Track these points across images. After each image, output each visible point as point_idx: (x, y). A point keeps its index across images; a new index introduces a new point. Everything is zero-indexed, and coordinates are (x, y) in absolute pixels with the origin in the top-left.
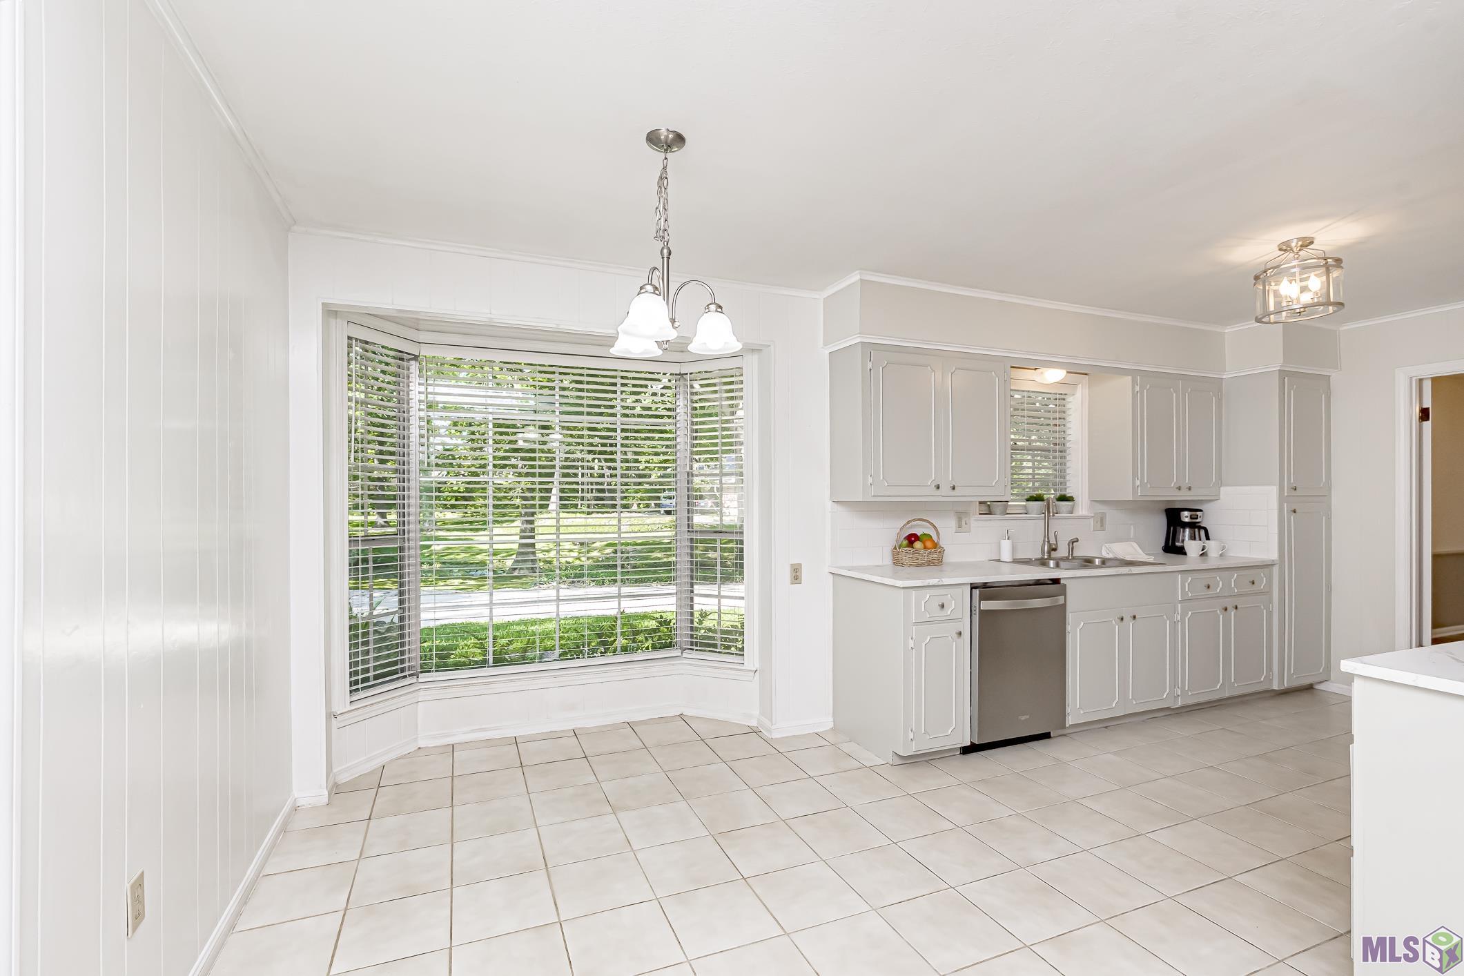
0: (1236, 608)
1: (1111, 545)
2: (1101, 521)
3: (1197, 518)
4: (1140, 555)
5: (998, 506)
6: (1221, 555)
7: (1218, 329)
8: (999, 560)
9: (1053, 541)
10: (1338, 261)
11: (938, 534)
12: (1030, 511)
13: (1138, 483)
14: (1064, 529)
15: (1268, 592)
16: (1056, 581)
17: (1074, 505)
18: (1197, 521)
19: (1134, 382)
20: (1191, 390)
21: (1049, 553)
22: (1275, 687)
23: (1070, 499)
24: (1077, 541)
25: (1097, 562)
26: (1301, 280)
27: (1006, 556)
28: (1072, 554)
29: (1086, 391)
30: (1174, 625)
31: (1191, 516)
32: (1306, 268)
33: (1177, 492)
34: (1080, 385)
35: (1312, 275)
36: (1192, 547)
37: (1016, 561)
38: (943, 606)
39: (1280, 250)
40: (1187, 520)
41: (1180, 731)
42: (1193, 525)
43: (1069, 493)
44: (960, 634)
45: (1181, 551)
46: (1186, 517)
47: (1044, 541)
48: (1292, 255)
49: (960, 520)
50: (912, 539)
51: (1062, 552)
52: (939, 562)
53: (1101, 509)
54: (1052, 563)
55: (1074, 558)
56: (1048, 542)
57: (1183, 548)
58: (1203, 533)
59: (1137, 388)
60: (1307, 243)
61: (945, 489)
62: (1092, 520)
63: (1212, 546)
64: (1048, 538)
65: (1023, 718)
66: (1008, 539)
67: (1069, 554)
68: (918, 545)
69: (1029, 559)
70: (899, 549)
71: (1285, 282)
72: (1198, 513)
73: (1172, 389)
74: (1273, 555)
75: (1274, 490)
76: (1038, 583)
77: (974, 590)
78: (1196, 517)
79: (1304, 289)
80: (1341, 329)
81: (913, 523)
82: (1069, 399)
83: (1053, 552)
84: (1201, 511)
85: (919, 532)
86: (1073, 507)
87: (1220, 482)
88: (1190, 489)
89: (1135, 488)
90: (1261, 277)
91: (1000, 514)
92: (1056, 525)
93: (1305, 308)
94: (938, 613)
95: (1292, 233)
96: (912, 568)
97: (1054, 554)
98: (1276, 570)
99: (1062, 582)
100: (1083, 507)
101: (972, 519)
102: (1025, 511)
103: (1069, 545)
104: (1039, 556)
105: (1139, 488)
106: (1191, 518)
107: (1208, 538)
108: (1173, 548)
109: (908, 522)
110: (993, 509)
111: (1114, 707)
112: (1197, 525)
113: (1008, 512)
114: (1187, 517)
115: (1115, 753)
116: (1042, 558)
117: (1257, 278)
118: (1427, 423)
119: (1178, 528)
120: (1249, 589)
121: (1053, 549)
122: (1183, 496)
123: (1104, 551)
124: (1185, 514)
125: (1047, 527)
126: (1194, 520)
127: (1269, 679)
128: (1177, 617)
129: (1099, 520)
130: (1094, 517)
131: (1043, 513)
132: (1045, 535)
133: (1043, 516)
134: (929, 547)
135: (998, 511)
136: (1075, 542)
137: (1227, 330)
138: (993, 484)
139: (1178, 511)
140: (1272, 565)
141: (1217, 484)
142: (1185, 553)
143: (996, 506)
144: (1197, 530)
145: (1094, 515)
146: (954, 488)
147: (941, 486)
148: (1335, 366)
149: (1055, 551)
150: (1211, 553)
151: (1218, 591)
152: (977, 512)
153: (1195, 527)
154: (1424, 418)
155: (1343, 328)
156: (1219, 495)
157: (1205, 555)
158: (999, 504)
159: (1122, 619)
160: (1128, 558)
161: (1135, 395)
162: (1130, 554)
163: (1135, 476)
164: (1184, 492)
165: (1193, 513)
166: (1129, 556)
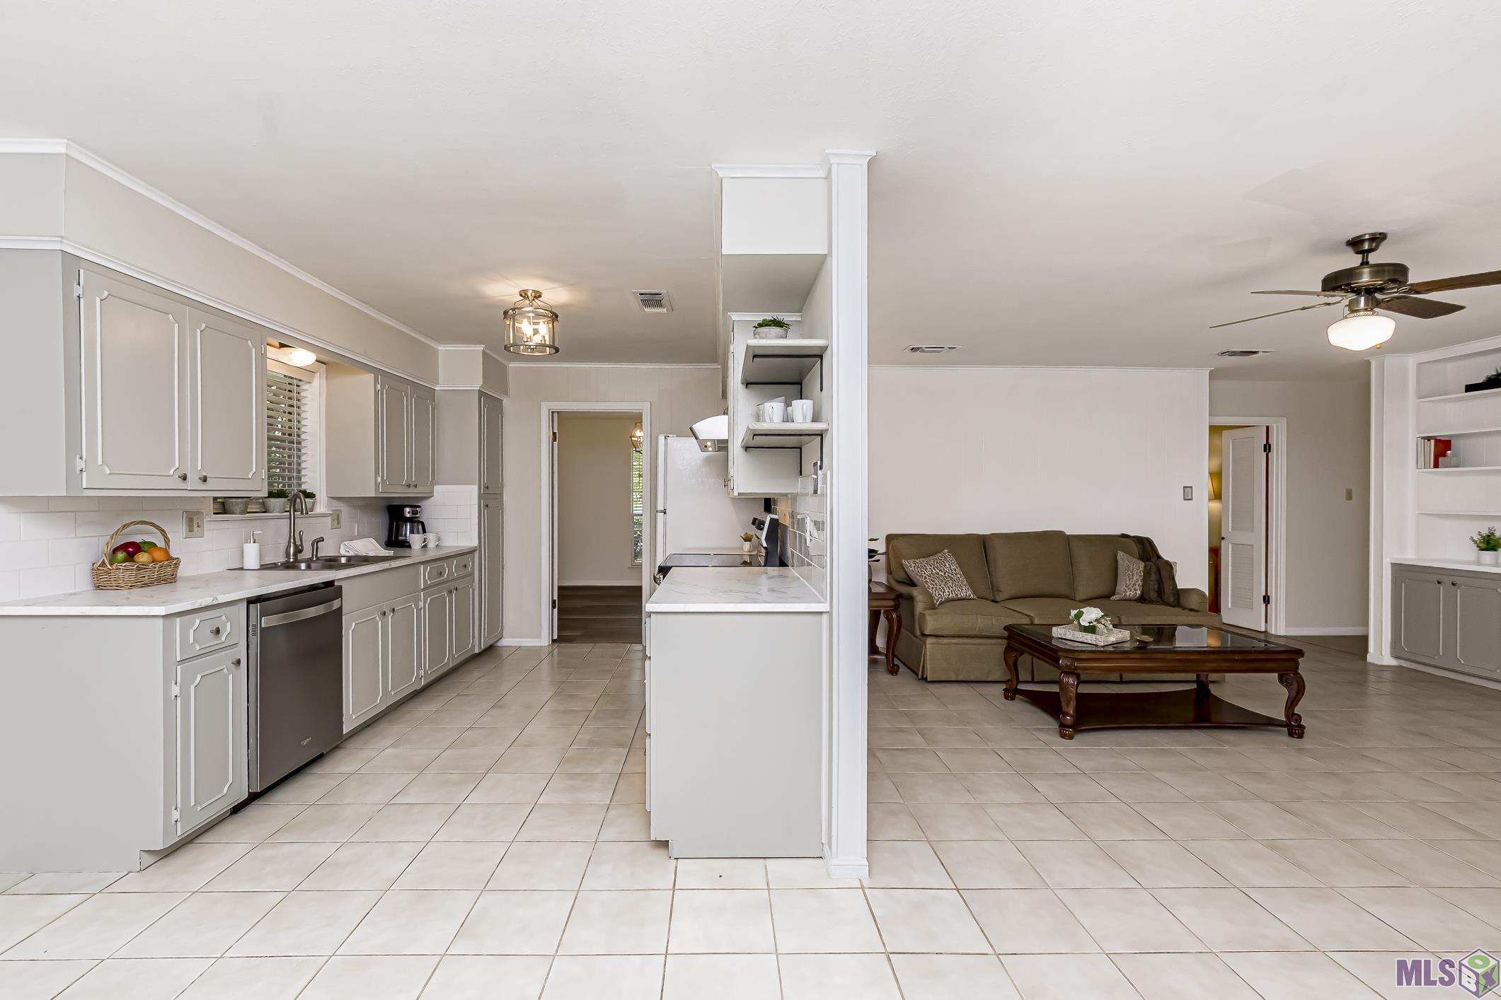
0: (457, 589)
1: (351, 543)
2: (337, 519)
3: (416, 514)
4: (380, 550)
5: (237, 504)
6: (437, 546)
7: (433, 344)
8: (242, 569)
9: (298, 543)
10: (555, 317)
11: (167, 540)
12: (273, 509)
13: (379, 480)
14: (310, 529)
15: (472, 574)
16: (330, 584)
18: (417, 516)
19: (376, 382)
20: (416, 395)
21: (295, 555)
22: (477, 651)
23: (310, 495)
24: (323, 540)
25: (343, 560)
26: (534, 323)
27: (252, 560)
28: (316, 555)
29: (324, 381)
30: (419, 610)
31: (413, 511)
32: (539, 315)
33: (405, 490)
34: (318, 373)
35: (541, 321)
36: (416, 540)
37: (264, 567)
38: (218, 631)
39: (521, 295)
40: (408, 515)
41: (425, 709)
42: (411, 520)
43: (308, 488)
44: (239, 662)
45: (406, 545)
46: (407, 512)
47: (289, 542)
48: (527, 302)
49: (190, 521)
50: (131, 550)
51: (307, 553)
52: (171, 579)
53: (338, 505)
55: (318, 559)
56: (294, 543)
57: (405, 541)
58: (420, 527)
59: (379, 387)
60: (538, 295)
61: (193, 482)
62: (330, 518)
63: (431, 537)
64: (294, 539)
65: (305, 742)
66: (254, 542)
67: (313, 555)
68: (142, 558)
69: (275, 564)
70: (111, 565)
71: (525, 321)
72: (418, 509)
73: (403, 393)
74: (475, 543)
75: (476, 488)
76: (313, 588)
77: (251, 605)
78: (416, 512)
79: (536, 332)
80: (510, 366)
81: (132, 527)
82: (305, 387)
83: (299, 555)
84: (419, 507)
85: (138, 539)
86: (314, 503)
87: (433, 483)
88: (415, 486)
89: (377, 485)
90: (510, 313)
91: (240, 513)
92: (300, 523)
93: (536, 346)
94: (213, 642)
95: (531, 285)
96: (135, 590)
97: (300, 556)
98: (477, 554)
99: (336, 584)
100: (322, 506)
101: (205, 520)
102: (264, 510)
103: (313, 546)
104: (286, 558)
105: (380, 484)
106: (413, 514)
107: (424, 531)
108: (395, 541)
109: (125, 526)
110: (231, 507)
111: (380, 703)
112: (416, 519)
114: (409, 512)
115: (391, 746)
116: (288, 562)
117: (506, 313)
118: (555, 444)
119: (400, 523)
120: (463, 572)
121: (299, 550)
122: (411, 493)
123: (347, 550)
124: (408, 510)
125: (293, 527)
126: (414, 516)
127: (473, 646)
128: (421, 604)
129: (336, 517)
130: (331, 514)
131: (286, 511)
132: (290, 536)
133: (288, 513)
134: (159, 559)
135: (238, 509)
136: (320, 541)
137: (440, 348)
138: (250, 476)
139: (400, 509)
140: (474, 551)
141: (432, 483)
142: (409, 546)
143: (234, 503)
144: (416, 524)
145: (331, 512)
146: (205, 479)
147: (189, 476)
148: (506, 393)
149: (301, 551)
150: (431, 545)
151: (445, 576)
152: (212, 511)
153: (415, 522)
154: (554, 439)
155: (512, 365)
156: (432, 493)
157: (425, 546)
158: (240, 500)
159: (385, 614)
160: (372, 554)
161: (376, 393)
162: (372, 550)
163: (377, 473)
164: (412, 490)
165: (414, 509)
166: (372, 552)
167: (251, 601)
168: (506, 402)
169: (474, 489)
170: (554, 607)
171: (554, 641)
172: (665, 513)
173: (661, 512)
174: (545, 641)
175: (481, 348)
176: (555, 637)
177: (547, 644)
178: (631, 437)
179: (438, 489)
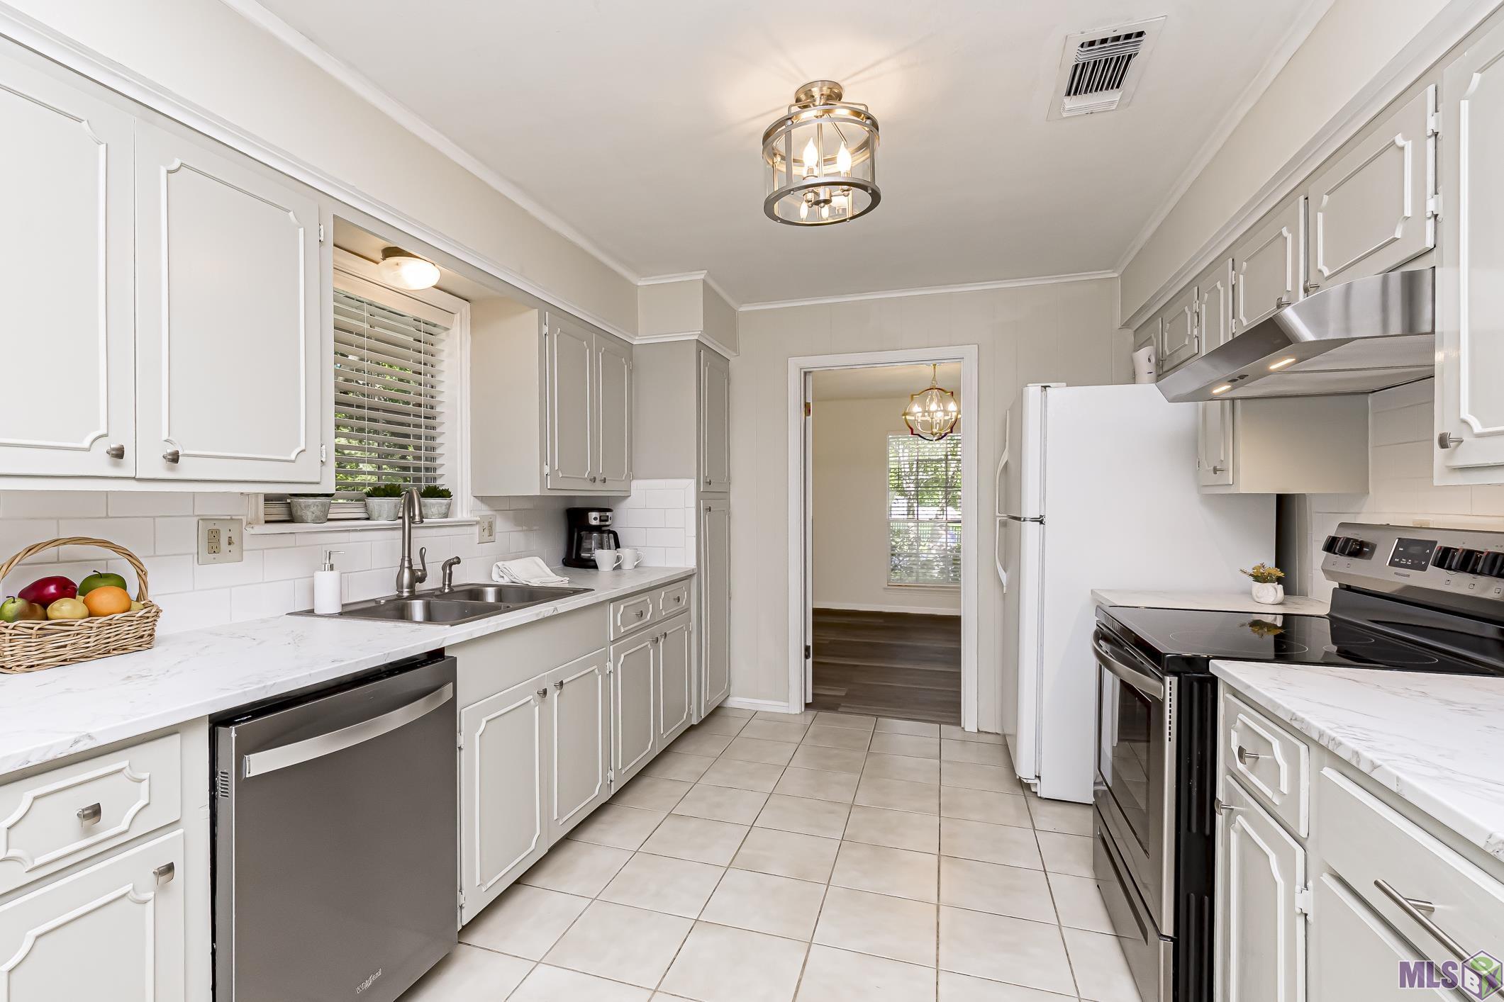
0: (665, 635)
1: (507, 564)
2: (489, 529)
3: (607, 520)
4: (549, 576)
5: (309, 505)
6: (636, 568)
7: (632, 276)
8: (311, 612)
9: (417, 565)
11: (142, 574)
12: (375, 514)
13: (547, 469)
14: (435, 543)
15: (687, 610)
16: (436, 655)
17: (449, 505)
18: (607, 523)
19: (542, 320)
20: (605, 350)
21: (411, 586)
22: (695, 721)
23: (445, 494)
24: (459, 562)
25: (490, 597)
27: (327, 598)
28: (449, 585)
29: (468, 326)
30: (606, 676)
31: (600, 517)
33: (589, 486)
34: (460, 315)
36: (604, 557)
37: (350, 611)
40: (594, 523)
42: (599, 529)
43: (442, 483)
44: (170, 869)
45: (591, 565)
46: (593, 518)
47: (402, 566)
49: (213, 536)
50: (46, 593)
51: (433, 582)
52: (140, 645)
53: (489, 510)
54: (418, 608)
55: (454, 592)
56: (410, 567)
57: (591, 560)
58: (612, 540)
59: (546, 329)
61: (150, 464)
62: (476, 529)
63: (625, 552)
64: (410, 561)
66: (331, 569)
67: (444, 585)
68: (62, 609)
69: (373, 604)
72: (608, 514)
73: (585, 343)
74: (692, 564)
75: (693, 482)
77: (222, 730)
78: (605, 518)
80: (740, 309)
82: (441, 334)
83: (417, 585)
84: (611, 510)
85: (71, 572)
86: (448, 507)
87: (632, 476)
88: (604, 481)
89: (543, 478)
91: (314, 521)
92: (421, 537)
97: (419, 587)
98: (695, 580)
99: (447, 654)
100: (464, 506)
101: (246, 533)
102: (363, 515)
103: (444, 569)
104: (393, 592)
105: (549, 477)
106: (601, 520)
107: (617, 546)
108: (576, 559)
109: (36, 550)
110: (298, 512)
111: (535, 843)
112: (606, 529)
113: (330, 516)
114: (595, 519)
116: (399, 597)
118: (810, 418)
119: (583, 533)
120: (674, 608)
121: (418, 578)
122: (598, 490)
123: (502, 574)
124: (593, 515)
125: (407, 542)
126: (603, 523)
127: (690, 715)
128: (610, 666)
129: (486, 525)
130: (478, 523)
131: (400, 518)
132: (404, 556)
133: (400, 521)
134: (105, 611)
135: (309, 515)
136: (454, 563)
137: (641, 283)
138: (293, 457)
139: (583, 513)
140: (691, 576)
141: (628, 475)
142: (595, 567)
143: (303, 505)
144: (605, 535)
145: (478, 519)
146: (175, 458)
147: (128, 453)
148: (735, 349)
149: (422, 580)
150: (628, 565)
151: (648, 617)
152: (262, 517)
153: (603, 532)
154: (808, 411)
155: (744, 308)
156: (629, 491)
157: (618, 567)
158: (311, 500)
159: (545, 692)
160: (535, 583)
161: (542, 337)
162: (537, 577)
163: (543, 459)
164: (598, 486)
165: (603, 514)
166: (535, 580)
167: (220, 721)
168: (734, 362)
169: (690, 485)
170: (807, 657)
171: (807, 705)
172: (1041, 522)
173: (1034, 520)
174: (794, 705)
175: (700, 276)
176: (810, 700)
177: (798, 712)
178: (905, 414)
179: (639, 488)
